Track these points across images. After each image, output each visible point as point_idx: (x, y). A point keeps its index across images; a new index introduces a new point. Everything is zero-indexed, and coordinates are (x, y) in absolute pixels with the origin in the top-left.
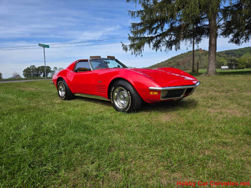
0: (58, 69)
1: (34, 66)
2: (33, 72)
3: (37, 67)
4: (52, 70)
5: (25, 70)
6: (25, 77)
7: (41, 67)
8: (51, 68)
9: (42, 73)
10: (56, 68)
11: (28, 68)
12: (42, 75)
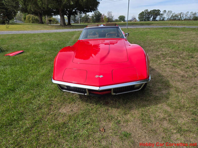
0: (167, 12)
1: (147, 10)
2: (145, 15)
3: (149, 11)
4: (161, 13)
5: (140, 14)
6: (139, 19)
7: (152, 11)
8: (160, 12)
9: (152, 16)
10: (165, 11)
11: (142, 12)
12: (152, 18)
